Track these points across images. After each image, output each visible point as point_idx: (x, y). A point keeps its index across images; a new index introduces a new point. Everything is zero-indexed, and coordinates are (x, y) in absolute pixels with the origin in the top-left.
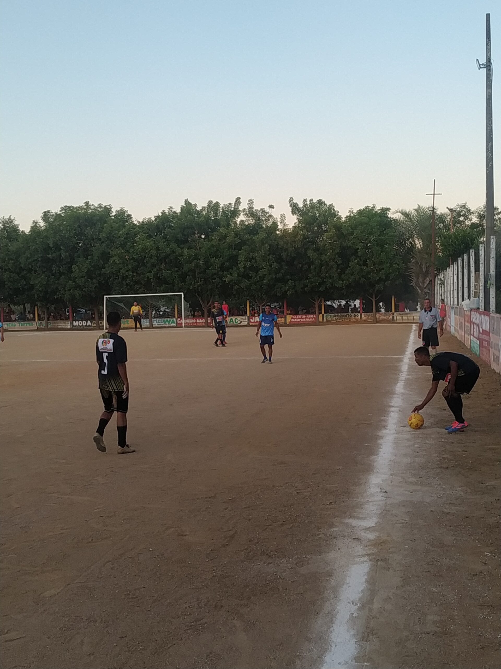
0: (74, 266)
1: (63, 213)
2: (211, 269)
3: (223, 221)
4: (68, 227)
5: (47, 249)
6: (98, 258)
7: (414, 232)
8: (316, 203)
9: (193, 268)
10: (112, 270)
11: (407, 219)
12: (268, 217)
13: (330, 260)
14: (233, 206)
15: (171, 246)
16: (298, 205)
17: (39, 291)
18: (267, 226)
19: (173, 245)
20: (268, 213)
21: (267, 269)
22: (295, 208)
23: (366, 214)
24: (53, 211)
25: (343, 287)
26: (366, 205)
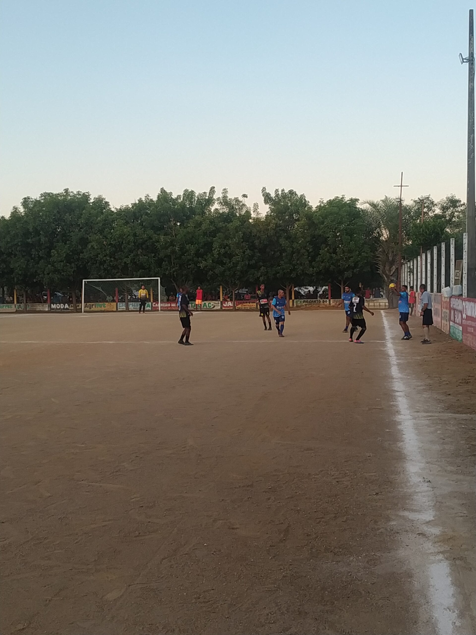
0: (53, 250)
1: (42, 199)
2: (187, 255)
3: (198, 209)
4: (48, 213)
5: (27, 234)
6: (76, 244)
7: (381, 222)
8: (287, 193)
9: (169, 254)
10: (90, 255)
11: (374, 210)
12: (242, 206)
13: (301, 248)
14: (208, 195)
15: (147, 232)
16: (270, 195)
17: (19, 274)
18: (240, 214)
19: (150, 232)
20: (241, 202)
21: (241, 255)
22: (267, 198)
23: (336, 204)
24: (33, 198)
25: (313, 273)
26: (336, 196)
